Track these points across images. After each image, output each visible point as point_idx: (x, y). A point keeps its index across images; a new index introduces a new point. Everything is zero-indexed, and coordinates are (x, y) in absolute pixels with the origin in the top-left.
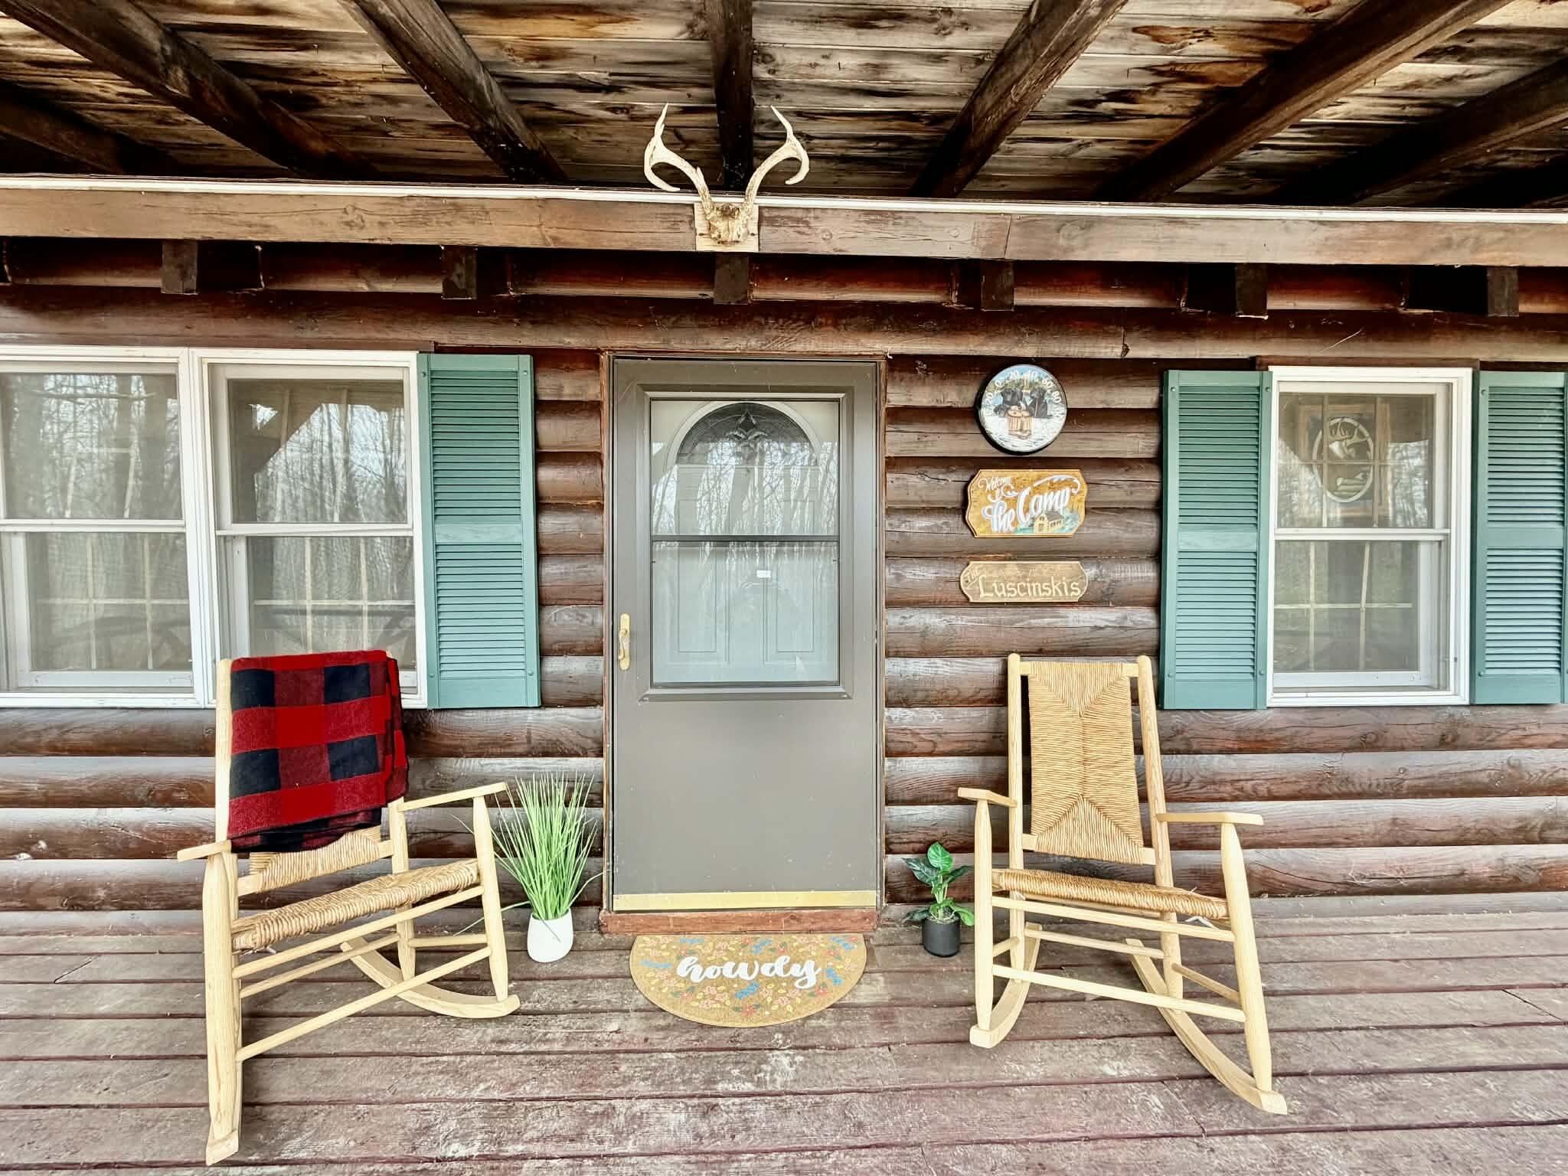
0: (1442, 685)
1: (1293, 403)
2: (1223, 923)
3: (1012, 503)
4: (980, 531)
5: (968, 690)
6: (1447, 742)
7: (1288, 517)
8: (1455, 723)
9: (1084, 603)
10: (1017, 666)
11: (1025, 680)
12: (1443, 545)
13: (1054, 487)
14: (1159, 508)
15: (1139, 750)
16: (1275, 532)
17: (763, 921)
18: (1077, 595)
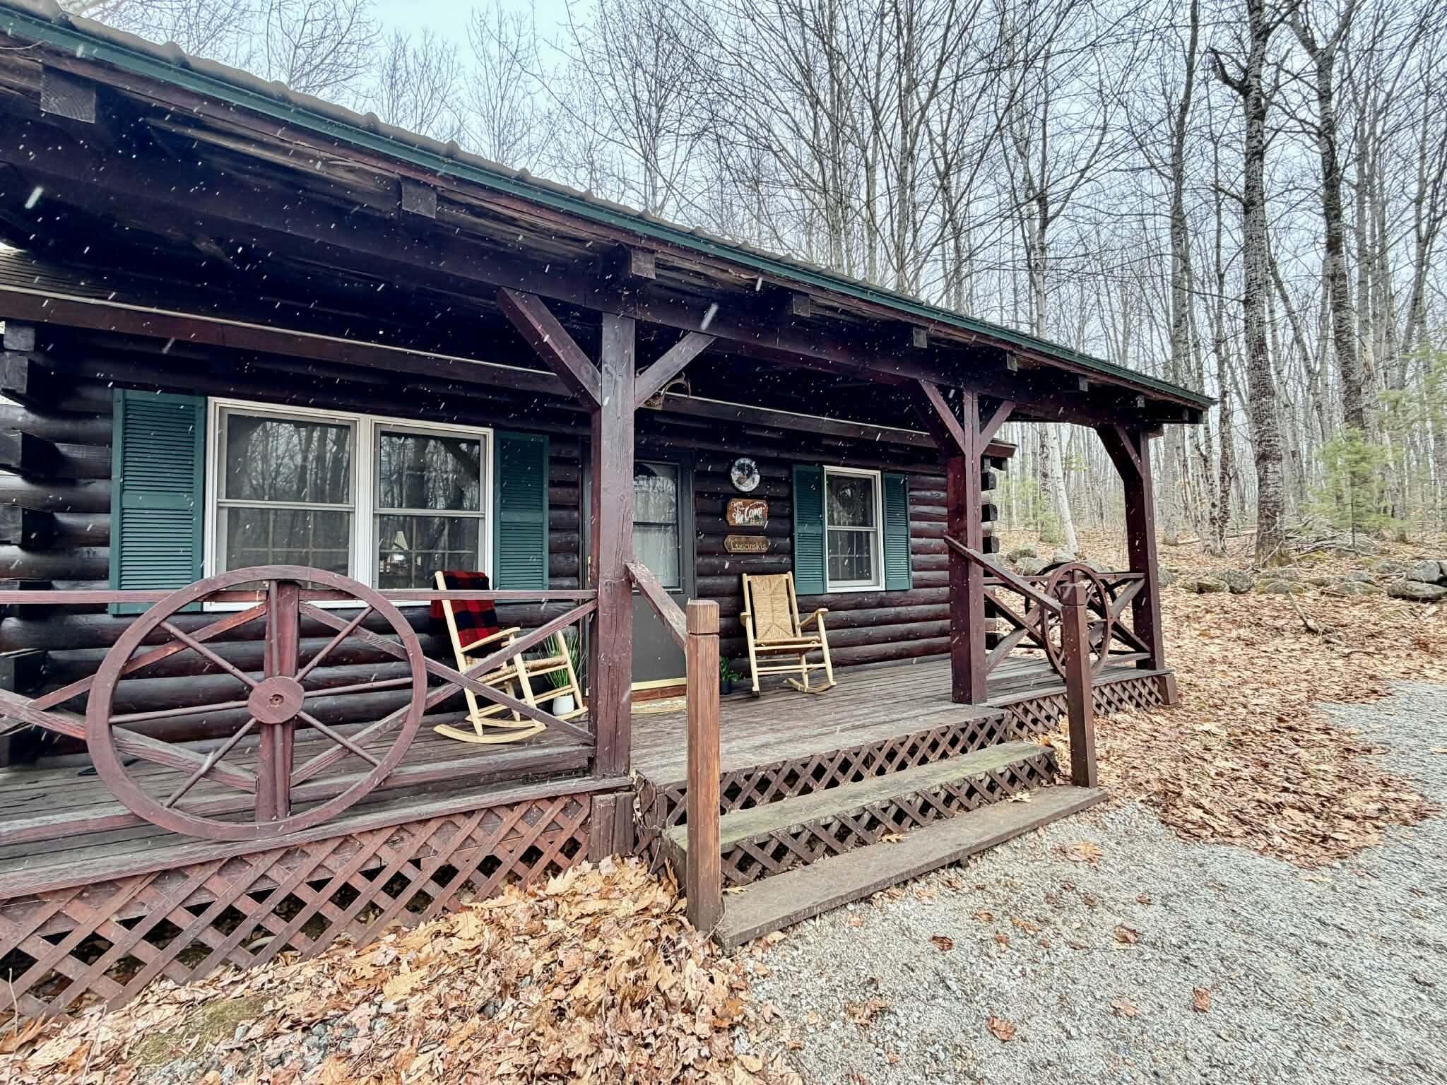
0: (878, 584)
1: (831, 478)
2: (819, 642)
3: (743, 512)
4: (731, 523)
5: (728, 590)
6: (881, 605)
7: (831, 522)
8: (882, 598)
9: (767, 554)
10: (746, 578)
11: (749, 583)
12: (876, 533)
13: (757, 506)
14: (791, 517)
15: (791, 612)
16: (827, 527)
17: (651, 694)
18: (765, 549)
